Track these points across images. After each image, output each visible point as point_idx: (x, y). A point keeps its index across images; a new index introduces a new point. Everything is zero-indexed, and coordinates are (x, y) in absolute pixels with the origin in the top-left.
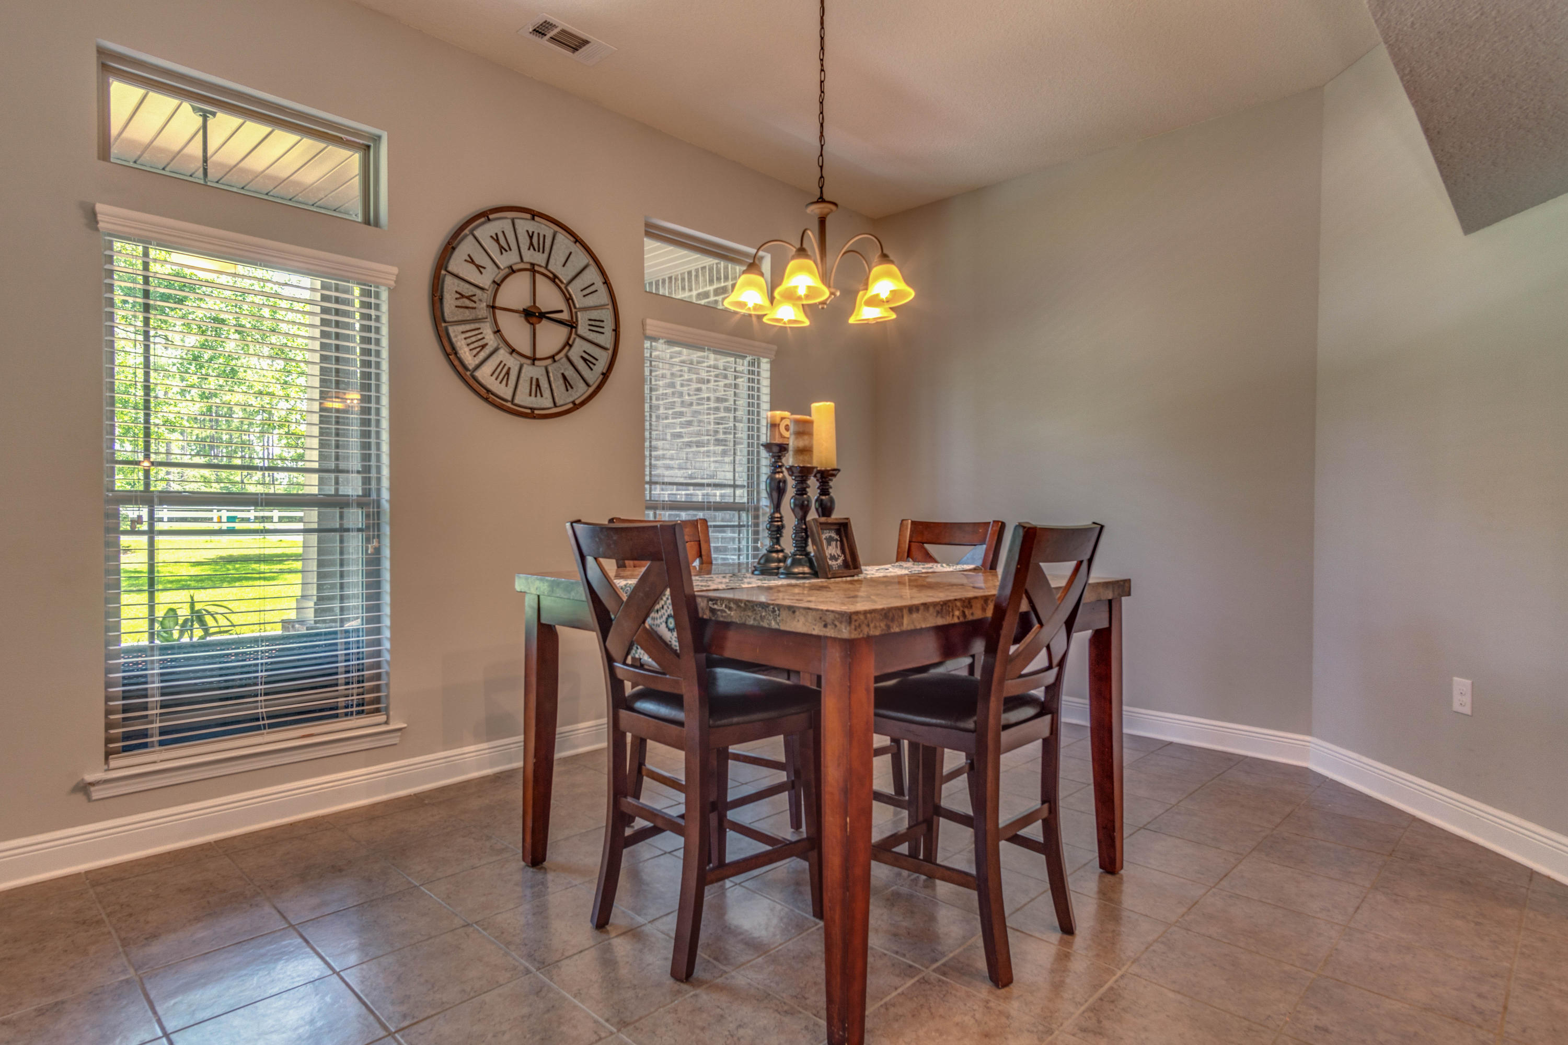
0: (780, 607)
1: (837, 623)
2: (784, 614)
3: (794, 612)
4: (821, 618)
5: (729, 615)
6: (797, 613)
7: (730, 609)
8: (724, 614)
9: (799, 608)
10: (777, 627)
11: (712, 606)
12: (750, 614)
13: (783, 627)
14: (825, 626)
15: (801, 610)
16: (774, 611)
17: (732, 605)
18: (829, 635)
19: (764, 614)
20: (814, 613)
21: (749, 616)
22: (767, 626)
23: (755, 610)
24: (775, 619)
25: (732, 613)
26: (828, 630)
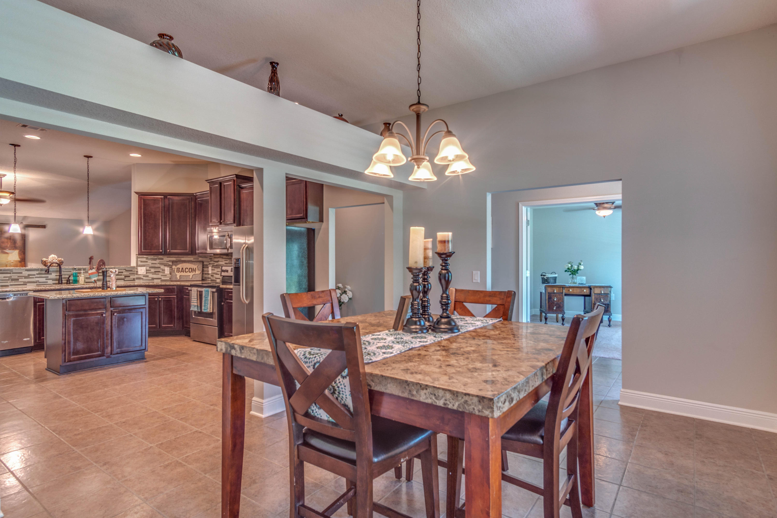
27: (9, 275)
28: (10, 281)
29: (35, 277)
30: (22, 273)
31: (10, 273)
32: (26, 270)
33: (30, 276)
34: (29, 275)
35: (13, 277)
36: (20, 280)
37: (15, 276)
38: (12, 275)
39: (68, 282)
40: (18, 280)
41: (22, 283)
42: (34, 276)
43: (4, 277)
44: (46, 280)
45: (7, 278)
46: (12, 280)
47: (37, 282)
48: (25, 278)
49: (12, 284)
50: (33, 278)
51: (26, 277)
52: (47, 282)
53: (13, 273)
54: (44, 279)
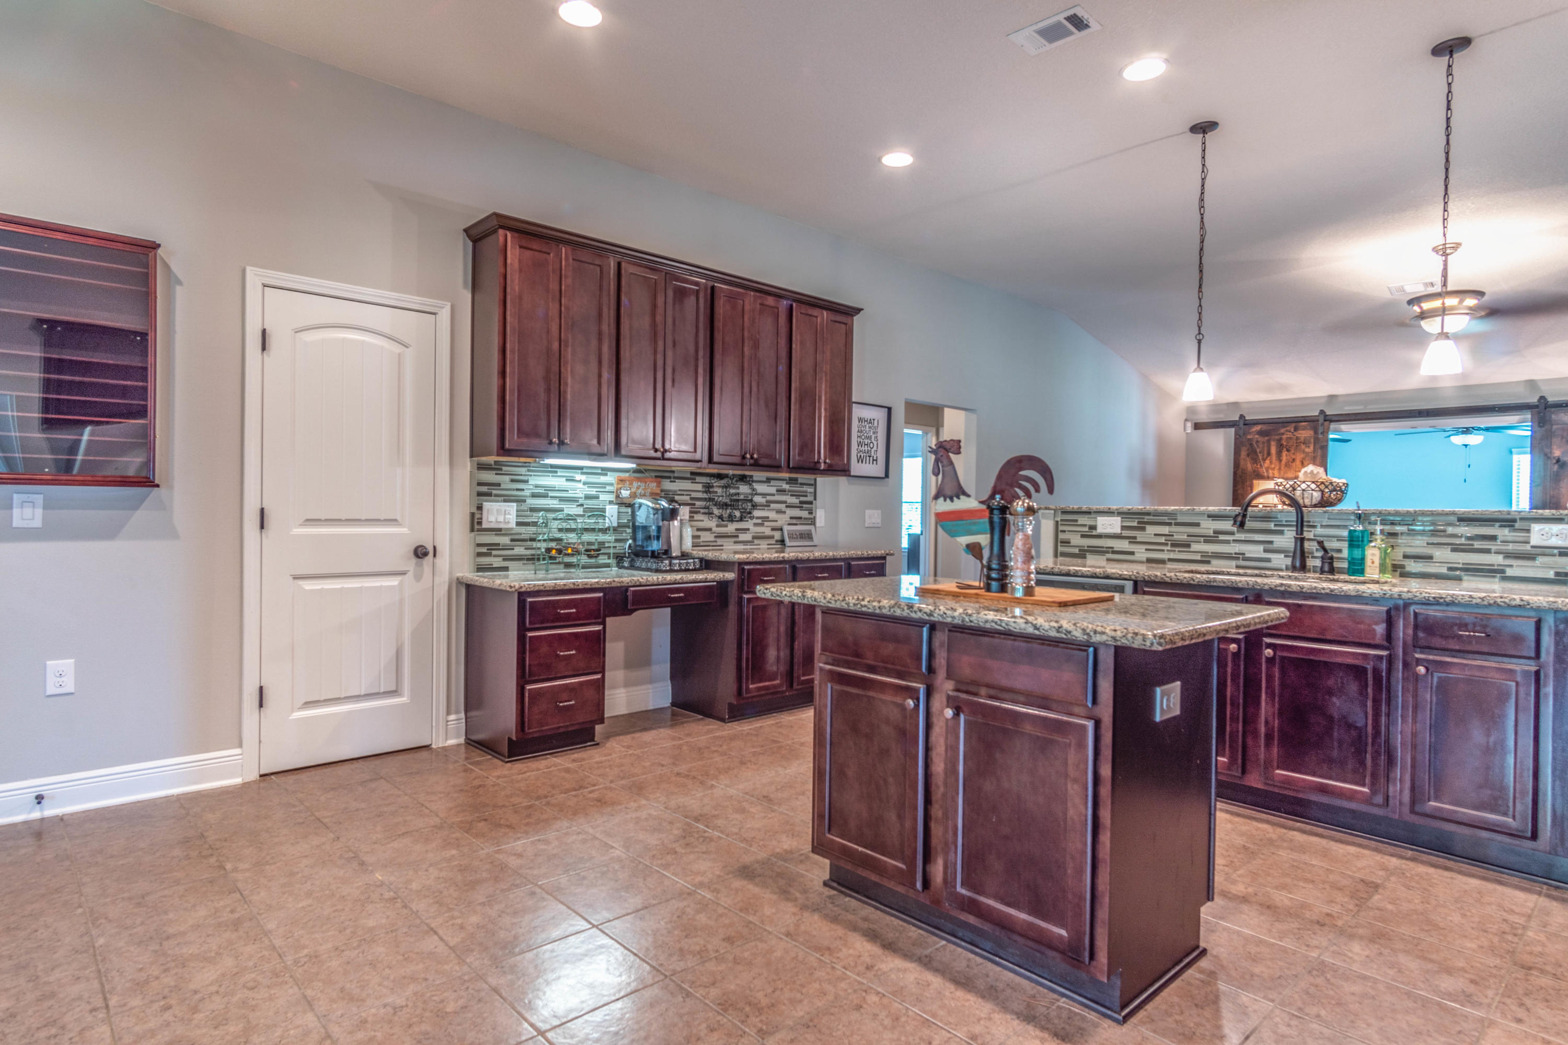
27: (1165, 530)
28: (1169, 548)
29: (1234, 541)
30: (1198, 525)
31: (1169, 524)
32: (1209, 516)
33: (1222, 537)
34: (1217, 532)
35: (1176, 537)
36: (1195, 547)
37: (1181, 534)
38: (1174, 529)
39: (1329, 567)
40: (1189, 546)
41: (1198, 557)
42: (1230, 538)
43: (1155, 535)
44: (1265, 551)
45: (1162, 540)
46: (1172, 545)
47: (1238, 558)
48: (1205, 541)
49: (1172, 556)
50: (1227, 542)
51: (1208, 540)
52: (1269, 560)
53: (1177, 524)
54: (1261, 548)
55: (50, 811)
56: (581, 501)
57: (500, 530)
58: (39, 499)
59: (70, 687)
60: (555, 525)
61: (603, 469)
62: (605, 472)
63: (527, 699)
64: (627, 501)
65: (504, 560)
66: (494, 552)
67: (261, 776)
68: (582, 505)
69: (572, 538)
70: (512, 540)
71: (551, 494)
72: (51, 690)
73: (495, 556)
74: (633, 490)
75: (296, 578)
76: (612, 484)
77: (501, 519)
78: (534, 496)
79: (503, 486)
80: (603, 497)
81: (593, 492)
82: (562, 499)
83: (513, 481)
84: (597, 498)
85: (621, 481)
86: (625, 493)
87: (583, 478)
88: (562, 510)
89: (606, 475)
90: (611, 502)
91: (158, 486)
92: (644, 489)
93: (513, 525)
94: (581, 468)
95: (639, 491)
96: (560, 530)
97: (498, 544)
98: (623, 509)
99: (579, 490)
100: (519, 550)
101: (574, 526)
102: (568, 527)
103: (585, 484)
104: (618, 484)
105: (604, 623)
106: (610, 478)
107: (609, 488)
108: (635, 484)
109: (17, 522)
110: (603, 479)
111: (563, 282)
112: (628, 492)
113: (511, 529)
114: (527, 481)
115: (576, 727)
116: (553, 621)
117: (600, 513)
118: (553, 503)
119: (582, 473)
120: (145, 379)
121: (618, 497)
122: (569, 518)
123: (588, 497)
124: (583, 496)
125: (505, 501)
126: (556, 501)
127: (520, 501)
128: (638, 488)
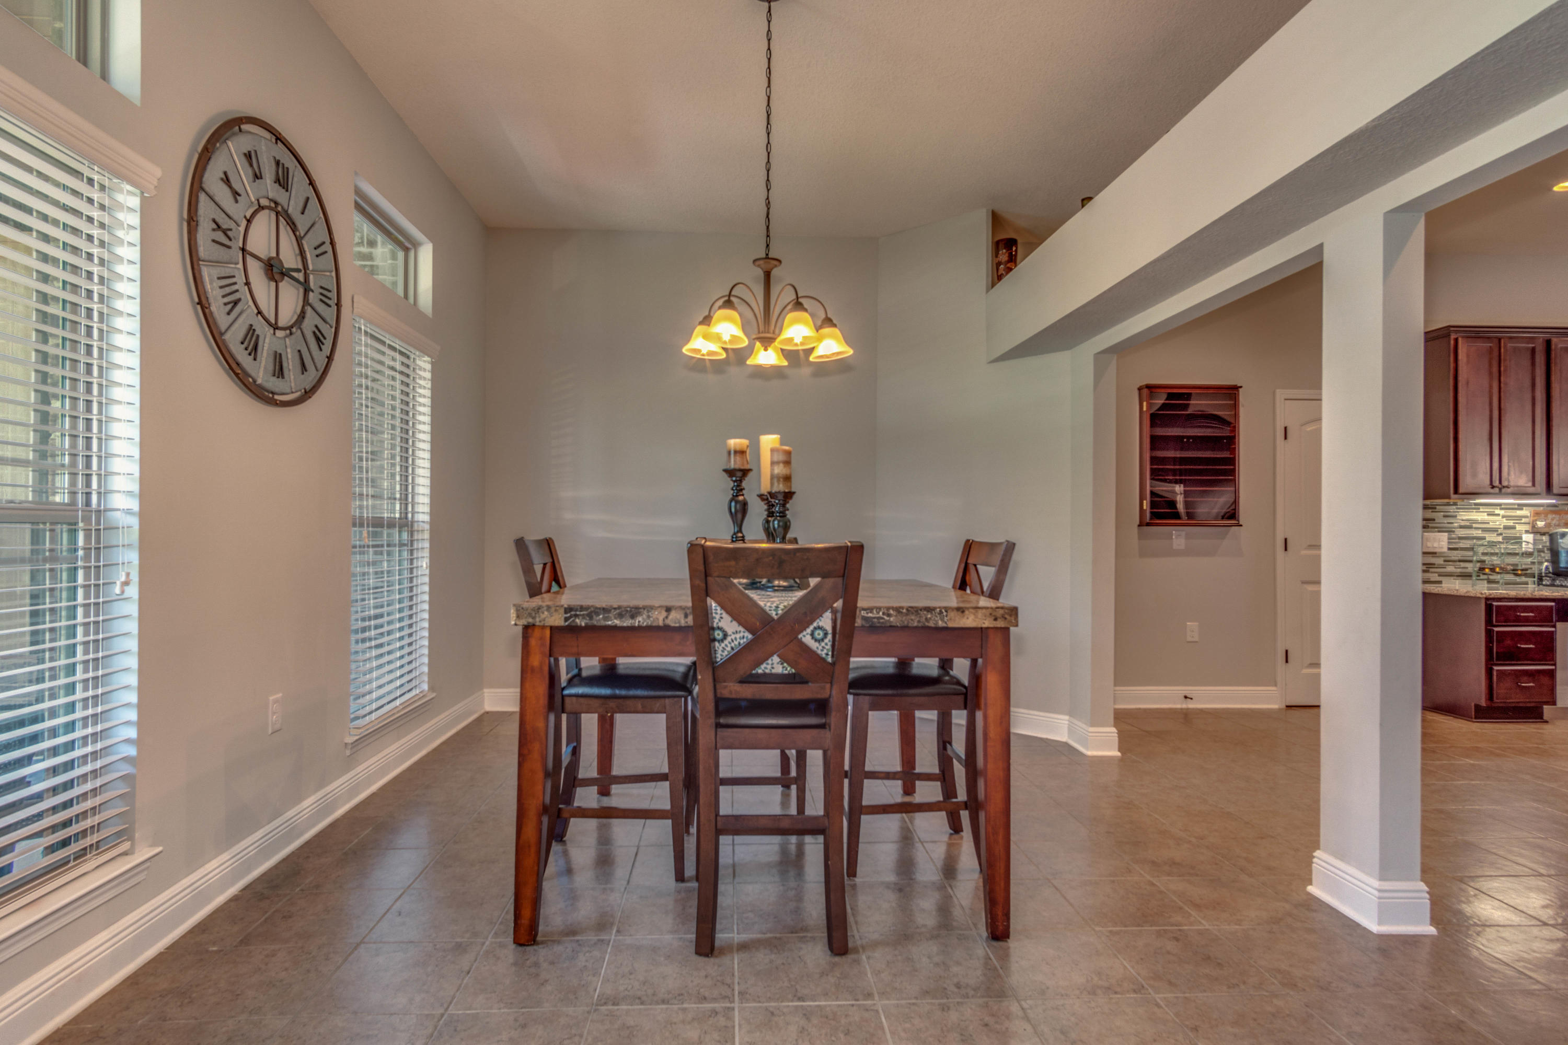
0: (947, 609)
1: (1007, 616)
2: (952, 614)
3: (963, 612)
4: (991, 614)
5: (889, 621)
6: (967, 612)
7: (889, 615)
8: (881, 621)
9: (968, 608)
10: (944, 625)
11: (866, 615)
12: (913, 617)
13: (951, 625)
14: (996, 619)
15: (971, 610)
16: (941, 612)
17: (891, 612)
18: (999, 626)
19: (929, 616)
20: (984, 611)
21: (912, 620)
22: (933, 625)
23: (919, 614)
24: (942, 620)
25: (892, 619)
26: (998, 622)
55: (1191, 705)
56: (1500, 531)
57: (1435, 553)
58: (1183, 533)
59: (1196, 639)
60: (1481, 550)
61: (1519, 505)
62: (1520, 507)
63: (1495, 678)
64: (1543, 531)
65: (1439, 576)
66: (1431, 570)
67: (1287, 706)
68: (1501, 534)
69: (1496, 560)
70: (1445, 561)
71: (1474, 525)
72: (1189, 639)
73: (1432, 572)
74: (1548, 521)
75: (1303, 583)
76: (1526, 517)
77: (1436, 545)
78: (1461, 527)
79: (1436, 521)
80: (1518, 527)
81: (1511, 523)
82: (1484, 530)
83: (1445, 516)
84: (1514, 528)
85: (1537, 514)
86: (1540, 524)
87: (1502, 512)
88: (1484, 538)
89: (1522, 509)
90: (1527, 532)
91: (1241, 526)
92: (1559, 520)
93: (1445, 550)
94: (1499, 505)
95: (1554, 522)
96: (1484, 554)
97: (1434, 564)
98: (1538, 537)
99: (1499, 521)
100: (1450, 569)
101: (1497, 551)
102: (1492, 551)
103: (1503, 517)
104: (1534, 516)
105: (1554, 626)
106: (1525, 512)
107: (1524, 520)
108: (1550, 516)
109: (1175, 547)
110: (1519, 513)
111: (1502, 365)
112: (1543, 523)
113: (1444, 553)
114: (1456, 516)
115: (1532, 705)
116: (1514, 621)
117: (1518, 540)
118: (1479, 533)
119: (1501, 509)
120: (1234, 465)
121: (1533, 527)
122: (1492, 544)
123: (1506, 528)
124: (1502, 527)
125: (1439, 532)
126: (1480, 532)
127: (1450, 531)
128: (1552, 519)
